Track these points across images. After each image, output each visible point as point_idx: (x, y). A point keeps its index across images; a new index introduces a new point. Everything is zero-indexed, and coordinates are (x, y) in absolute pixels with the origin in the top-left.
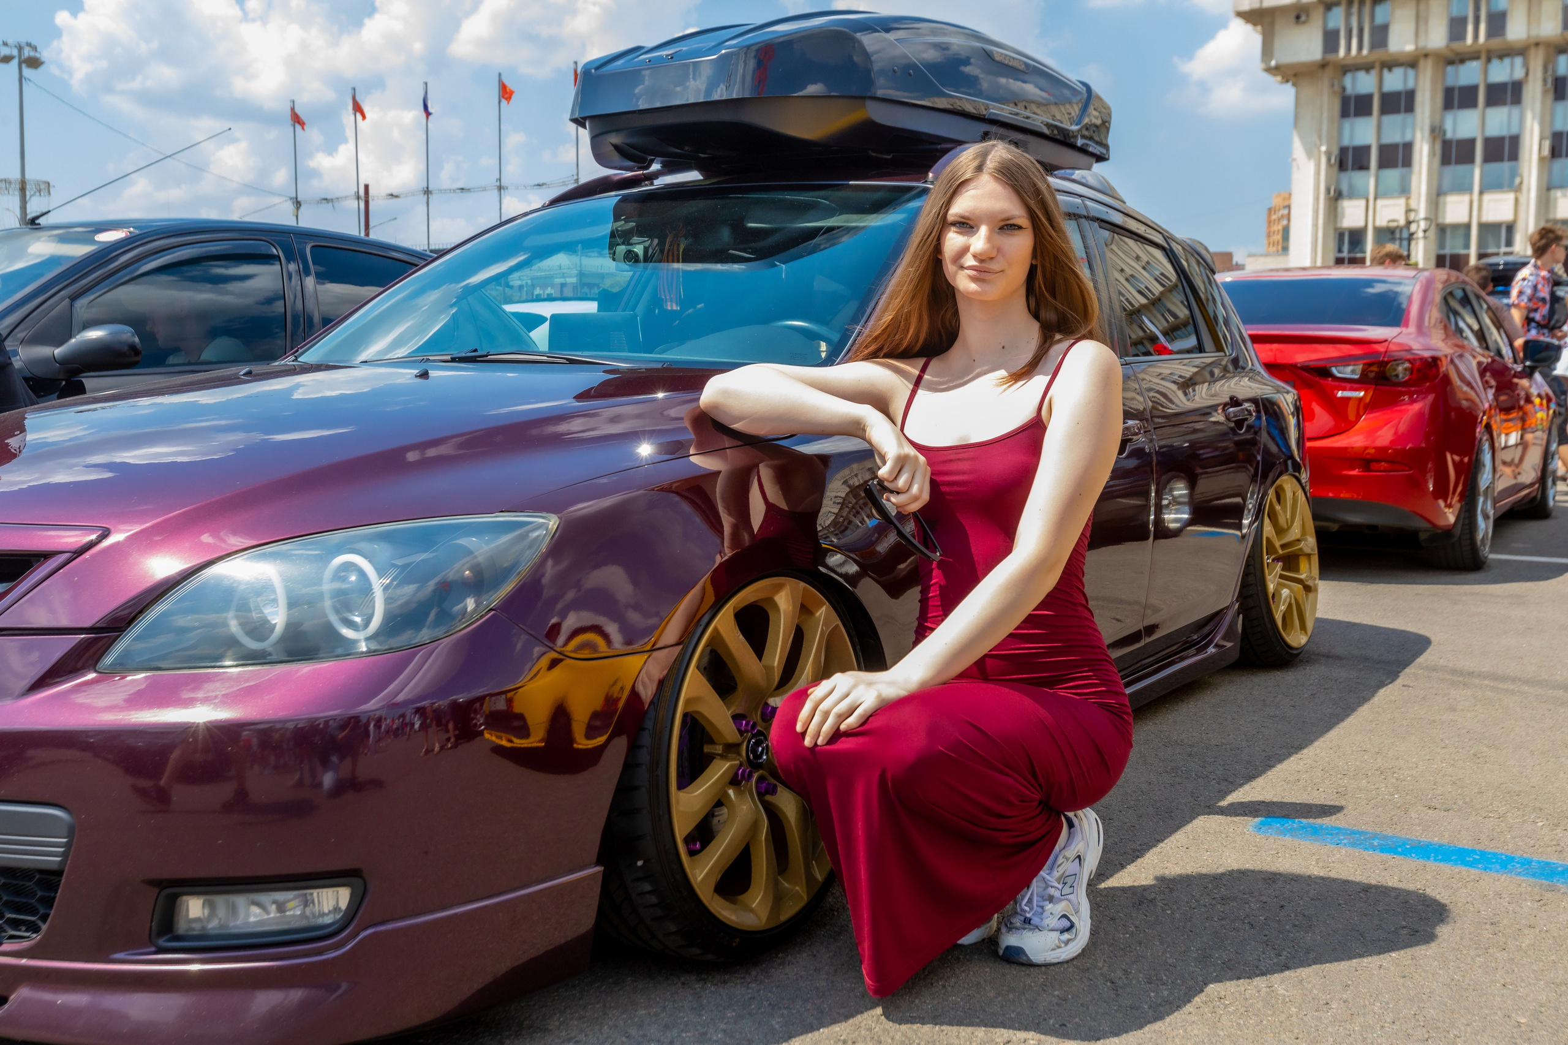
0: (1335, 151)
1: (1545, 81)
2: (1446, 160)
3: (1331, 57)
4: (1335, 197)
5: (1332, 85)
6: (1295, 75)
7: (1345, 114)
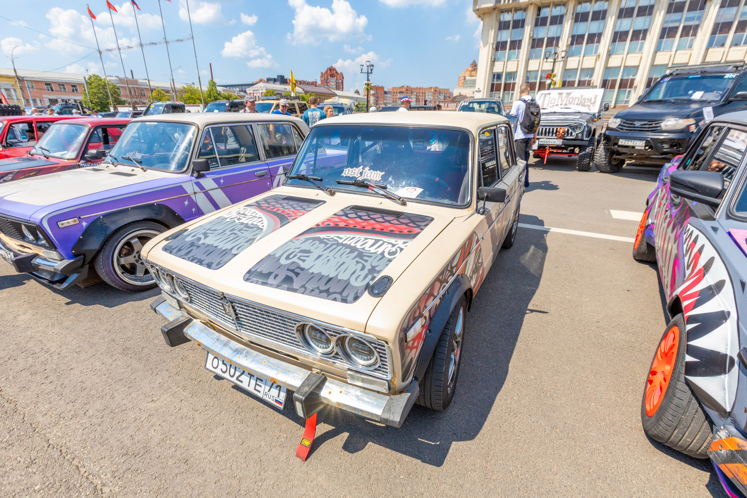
0: (495, 44)
1: (573, 14)
2: (533, 47)
3: (498, 5)
4: (493, 61)
5: (497, 17)
6: (484, 14)
7: (500, 29)
